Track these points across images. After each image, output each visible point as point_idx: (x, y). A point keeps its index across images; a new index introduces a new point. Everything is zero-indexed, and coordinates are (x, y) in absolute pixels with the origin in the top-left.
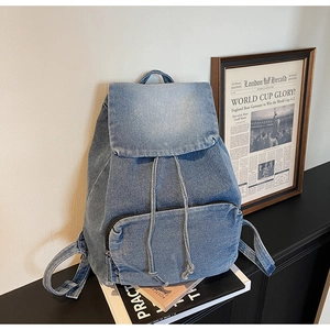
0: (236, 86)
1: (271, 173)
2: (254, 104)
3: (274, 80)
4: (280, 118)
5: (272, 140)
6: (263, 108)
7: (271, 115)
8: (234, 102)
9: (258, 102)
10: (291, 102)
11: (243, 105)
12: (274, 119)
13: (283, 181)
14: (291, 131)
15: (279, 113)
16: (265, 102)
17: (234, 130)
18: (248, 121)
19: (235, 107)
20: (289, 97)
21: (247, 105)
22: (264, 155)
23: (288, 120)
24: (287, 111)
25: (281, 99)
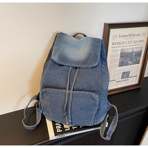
0: (115, 36)
1: (128, 77)
2: (123, 45)
3: (134, 35)
4: (135, 52)
5: (130, 62)
6: (127, 47)
7: (131, 51)
8: (113, 44)
9: (125, 45)
10: (141, 46)
11: (117, 45)
12: (132, 53)
13: (133, 81)
14: (139, 59)
15: (135, 50)
16: (128, 45)
17: (112, 56)
18: (119, 53)
19: (113, 46)
20: (141, 43)
21: (119, 46)
22: (125, 69)
23: (139, 54)
24: (139, 50)
25: (136, 44)
